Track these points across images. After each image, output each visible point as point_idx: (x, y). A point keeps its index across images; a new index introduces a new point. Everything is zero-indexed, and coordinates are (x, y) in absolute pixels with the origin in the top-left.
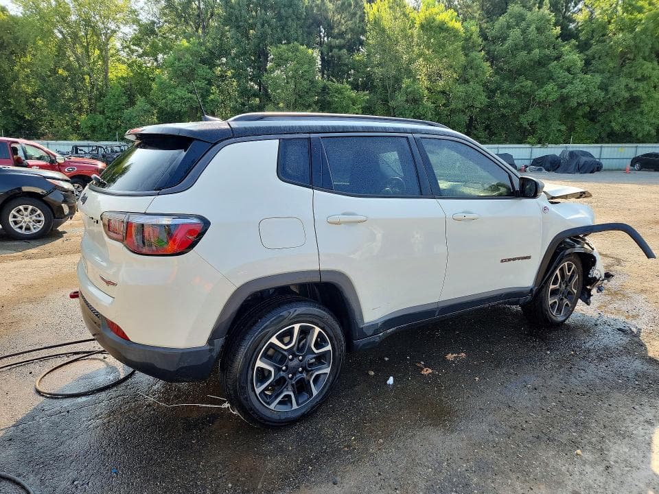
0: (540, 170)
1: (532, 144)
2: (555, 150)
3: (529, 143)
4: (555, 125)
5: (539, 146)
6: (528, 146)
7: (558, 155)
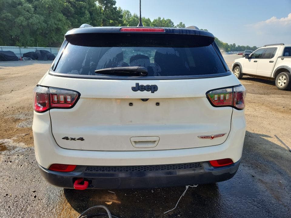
0: (29, 59)
1: (20, 46)
2: (32, 50)
3: (18, 46)
4: (29, 38)
5: (23, 47)
6: (18, 47)
7: (35, 52)
